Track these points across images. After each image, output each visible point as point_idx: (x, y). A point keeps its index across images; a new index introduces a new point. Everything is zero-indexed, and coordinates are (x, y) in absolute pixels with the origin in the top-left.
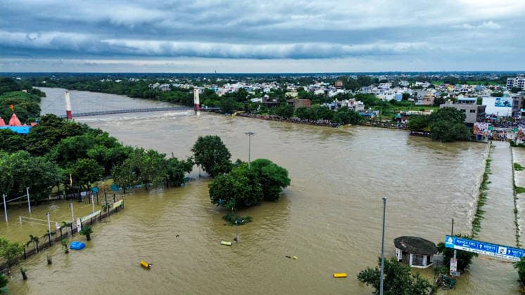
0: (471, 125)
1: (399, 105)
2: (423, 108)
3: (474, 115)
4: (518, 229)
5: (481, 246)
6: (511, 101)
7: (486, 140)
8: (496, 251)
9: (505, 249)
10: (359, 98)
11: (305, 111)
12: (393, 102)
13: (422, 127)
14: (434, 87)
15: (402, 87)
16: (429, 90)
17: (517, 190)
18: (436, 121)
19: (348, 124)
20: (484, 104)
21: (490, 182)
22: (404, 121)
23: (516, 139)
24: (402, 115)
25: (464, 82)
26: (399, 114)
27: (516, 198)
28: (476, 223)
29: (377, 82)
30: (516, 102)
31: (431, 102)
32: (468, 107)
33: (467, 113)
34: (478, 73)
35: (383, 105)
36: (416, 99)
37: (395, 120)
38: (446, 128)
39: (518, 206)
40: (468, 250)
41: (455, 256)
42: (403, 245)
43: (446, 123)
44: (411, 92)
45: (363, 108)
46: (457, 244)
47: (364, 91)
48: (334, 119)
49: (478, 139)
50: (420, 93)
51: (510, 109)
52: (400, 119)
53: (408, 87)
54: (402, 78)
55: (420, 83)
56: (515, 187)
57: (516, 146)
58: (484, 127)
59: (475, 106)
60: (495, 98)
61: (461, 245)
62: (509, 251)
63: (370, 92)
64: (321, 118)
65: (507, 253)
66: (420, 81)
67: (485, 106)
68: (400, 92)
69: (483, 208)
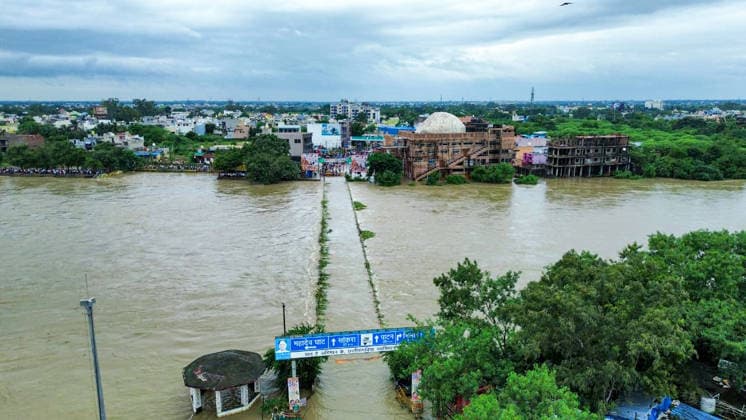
0: (298, 159)
1: (202, 140)
2: (234, 141)
3: (300, 146)
4: (375, 291)
5: (334, 341)
6: (338, 128)
7: (318, 177)
8: (357, 343)
9: (370, 336)
10: (135, 130)
11: (27, 152)
12: (191, 135)
13: (234, 166)
14: (248, 116)
15: (205, 116)
16: (242, 119)
17: (364, 235)
18: (252, 155)
19: (115, 170)
20: (309, 131)
21: (331, 231)
22: (208, 159)
23: (351, 172)
24: (204, 151)
25: (282, 111)
26: (200, 151)
27: (364, 247)
28: (321, 296)
29: (167, 111)
30: (344, 129)
31: (246, 135)
32: (291, 137)
33: (292, 142)
34: (299, 103)
35: (176, 141)
36: (225, 132)
37: (195, 160)
38: (266, 164)
39: (368, 258)
40: (314, 354)
41: (294, 372)
42: (200, 377)
43: (266, 157)
44: (217, 123)
45: (141, 145)
46: (294, 348)
47: (146, 121)
48: (86, 163)
49: (308, 176)
50: (229, 123)
51: (339, 137)
52: (201, 158)
53: (213, 116)
54: (205, 108)
55: (229, 113)
56: (361, 232)
57: (352, 181)
58: (312, 160)
59: (299, 135)
60: (321, 125)
61: (302, 348)
62: (377, 338)
63: (155, 123)
64: (60, 163)
65: (374, 343)
66: (229, 110)
67: (311, 134)
68: (202, 122)
69: (326, 270)
